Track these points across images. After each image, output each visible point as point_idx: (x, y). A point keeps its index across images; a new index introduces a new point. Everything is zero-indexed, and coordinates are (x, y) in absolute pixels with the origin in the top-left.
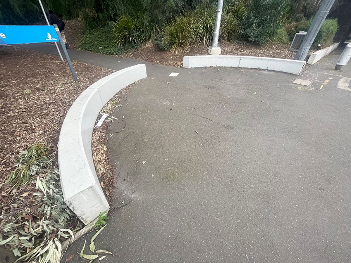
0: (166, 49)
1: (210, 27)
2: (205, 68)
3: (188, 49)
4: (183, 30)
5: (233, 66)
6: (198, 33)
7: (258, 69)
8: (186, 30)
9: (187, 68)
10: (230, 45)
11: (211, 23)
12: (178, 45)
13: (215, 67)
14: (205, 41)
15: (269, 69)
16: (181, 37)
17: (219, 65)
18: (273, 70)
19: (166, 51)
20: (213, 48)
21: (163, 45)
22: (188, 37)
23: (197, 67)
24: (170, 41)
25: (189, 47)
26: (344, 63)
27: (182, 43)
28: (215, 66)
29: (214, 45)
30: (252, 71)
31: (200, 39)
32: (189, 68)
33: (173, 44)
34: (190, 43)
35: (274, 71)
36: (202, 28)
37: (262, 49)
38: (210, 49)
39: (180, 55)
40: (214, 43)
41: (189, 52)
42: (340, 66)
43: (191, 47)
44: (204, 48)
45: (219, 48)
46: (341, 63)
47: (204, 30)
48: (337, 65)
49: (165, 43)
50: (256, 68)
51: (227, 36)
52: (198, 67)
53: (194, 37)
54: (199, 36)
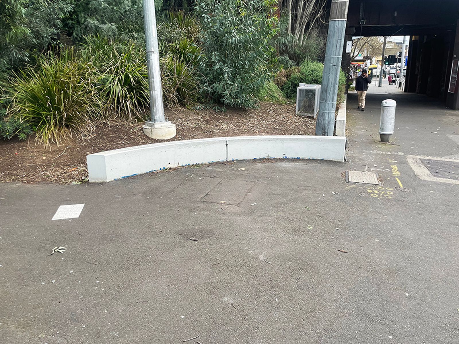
0: (22, 136)
1: (135, 81)
2: (151, 174)
3: (89, 132)
4: (69, 89)
5: (215, 161)
6: (110, 92)
7: (268, 160)
8: (75, 88)
9: (101, 183)
10: (189, 114)
11: (136, 72)
12: (59, 124)
13: (176, 169)
14: (132, 110)
15: (289, 156)
16: (65, 106)
17: (184, 162)
18: (296, 157)
19: (22, 141)
20: (157, 126)
21: (9, 128)
22: (85, 103)
23: (130, 174)
24: (31, 116)
25: (92, 126)
26: (391, 131)
27: (69, 119)
28: (176, 166)
29: (156, 117)
30: (259, 165)
31: (118, 107)
32: (108, 181)
33: (44, 123)
34: (93, 117)
35: (298, 159)
36: (118, 84)
37: (253, 117)
38: (150, 128)
39: (70, 148)
40: (156, 115)
41: (95, 138)
42: (387, 136)
43: (97, 126)
44: (131, 124)
45: (169, 123)
46: (386, 131)
47: (122, 87)
48: (381, 135)
49: (15, 122)
50: (265, 159)
51: (177, 97)
52: (133, 176)
53: (100, 103)
54: (114, 99)
